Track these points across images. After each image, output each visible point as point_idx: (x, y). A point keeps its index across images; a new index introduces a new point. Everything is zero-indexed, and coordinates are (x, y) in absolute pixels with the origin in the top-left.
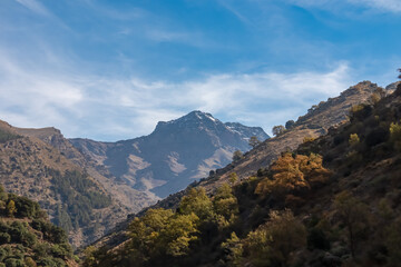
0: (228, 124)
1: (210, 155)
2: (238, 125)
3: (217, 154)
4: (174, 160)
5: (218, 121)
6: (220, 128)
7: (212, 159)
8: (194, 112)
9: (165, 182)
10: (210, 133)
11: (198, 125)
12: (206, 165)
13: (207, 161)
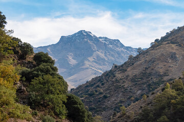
0: (100, 38)
1: (91, 55)
2: (106, 38)
3: (94, 54)
4: (70, 58)
5: (95, 36)
6: (96, 40)
7: (92, 57)
8: (81, 31)
9: (66, 70)
10: (90, 43)
11: (84, 38)
12: (89, 61)
13: (89, 59)
